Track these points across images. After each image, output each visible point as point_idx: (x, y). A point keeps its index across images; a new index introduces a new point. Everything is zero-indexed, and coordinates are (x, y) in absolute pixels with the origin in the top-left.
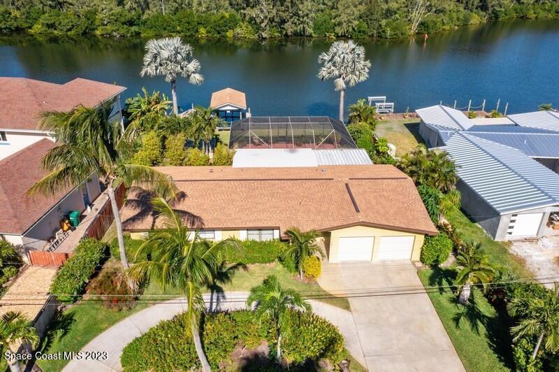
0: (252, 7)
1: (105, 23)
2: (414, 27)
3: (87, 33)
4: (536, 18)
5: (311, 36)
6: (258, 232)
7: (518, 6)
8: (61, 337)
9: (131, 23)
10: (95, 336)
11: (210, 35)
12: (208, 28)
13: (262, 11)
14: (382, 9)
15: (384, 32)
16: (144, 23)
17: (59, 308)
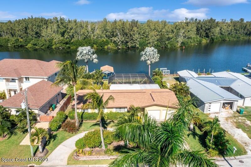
0: (115, 37)
1: (57, 43)
2: (179, 44)
3: (49, 47)
4: (229, 40)
5: (138, 48)
6: (119, 109)
7: (222, 36)
8: (53, 141)
9: (67, 43)
10: (65, 141)
11: (98, 48)
12: (97, 45)
13: (119, 38)
14: (166, 37)
15: (167, 46)
16: (72, 43)
17: (51, 133)
